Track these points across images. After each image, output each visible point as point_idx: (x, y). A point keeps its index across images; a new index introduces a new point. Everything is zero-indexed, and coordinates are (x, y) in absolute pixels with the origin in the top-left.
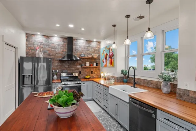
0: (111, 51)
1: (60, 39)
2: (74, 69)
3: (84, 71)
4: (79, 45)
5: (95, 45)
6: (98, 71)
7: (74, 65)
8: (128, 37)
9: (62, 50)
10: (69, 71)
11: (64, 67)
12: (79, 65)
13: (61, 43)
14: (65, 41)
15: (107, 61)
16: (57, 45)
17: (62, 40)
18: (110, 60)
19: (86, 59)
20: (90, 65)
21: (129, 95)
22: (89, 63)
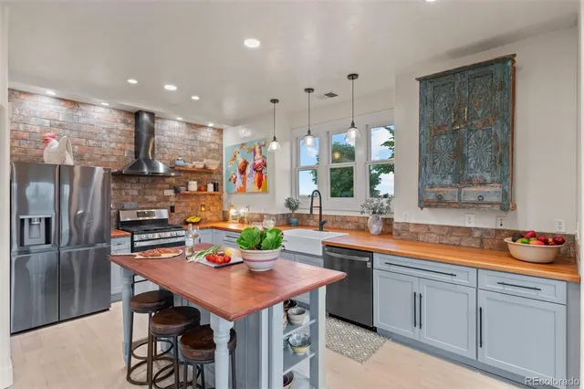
0: (258, 156)
1: (115, 113)
2: (154, 198)
3: (184, 204)
4: (169, 133)
5: (210, 135)
6: (216, 204)
7: (155, 189)
8: (309, 131)
9: (119, 145)
10: (143, 206)
11: (127, 194)
12: (170, 189)
13: (116, 125)
14: (129, 121)
15: (248, 179)
16: (104, 131)
17: (122, 116)
18: (255, 175)
19: (186, 171)
20: (199, 189)
21: (323, 242)
22: (195, 183)
